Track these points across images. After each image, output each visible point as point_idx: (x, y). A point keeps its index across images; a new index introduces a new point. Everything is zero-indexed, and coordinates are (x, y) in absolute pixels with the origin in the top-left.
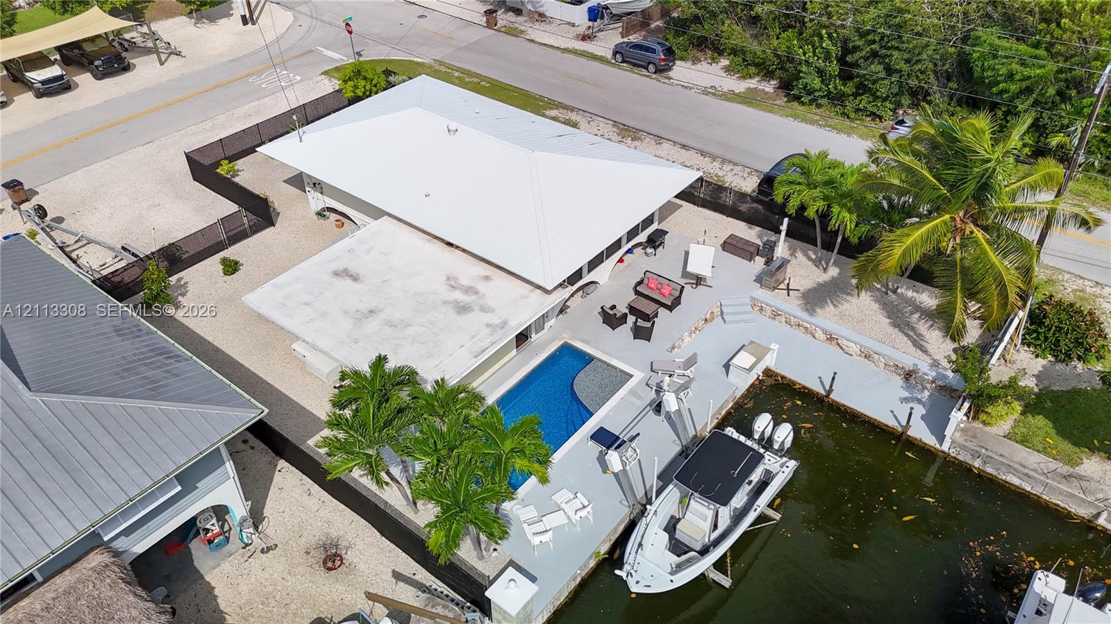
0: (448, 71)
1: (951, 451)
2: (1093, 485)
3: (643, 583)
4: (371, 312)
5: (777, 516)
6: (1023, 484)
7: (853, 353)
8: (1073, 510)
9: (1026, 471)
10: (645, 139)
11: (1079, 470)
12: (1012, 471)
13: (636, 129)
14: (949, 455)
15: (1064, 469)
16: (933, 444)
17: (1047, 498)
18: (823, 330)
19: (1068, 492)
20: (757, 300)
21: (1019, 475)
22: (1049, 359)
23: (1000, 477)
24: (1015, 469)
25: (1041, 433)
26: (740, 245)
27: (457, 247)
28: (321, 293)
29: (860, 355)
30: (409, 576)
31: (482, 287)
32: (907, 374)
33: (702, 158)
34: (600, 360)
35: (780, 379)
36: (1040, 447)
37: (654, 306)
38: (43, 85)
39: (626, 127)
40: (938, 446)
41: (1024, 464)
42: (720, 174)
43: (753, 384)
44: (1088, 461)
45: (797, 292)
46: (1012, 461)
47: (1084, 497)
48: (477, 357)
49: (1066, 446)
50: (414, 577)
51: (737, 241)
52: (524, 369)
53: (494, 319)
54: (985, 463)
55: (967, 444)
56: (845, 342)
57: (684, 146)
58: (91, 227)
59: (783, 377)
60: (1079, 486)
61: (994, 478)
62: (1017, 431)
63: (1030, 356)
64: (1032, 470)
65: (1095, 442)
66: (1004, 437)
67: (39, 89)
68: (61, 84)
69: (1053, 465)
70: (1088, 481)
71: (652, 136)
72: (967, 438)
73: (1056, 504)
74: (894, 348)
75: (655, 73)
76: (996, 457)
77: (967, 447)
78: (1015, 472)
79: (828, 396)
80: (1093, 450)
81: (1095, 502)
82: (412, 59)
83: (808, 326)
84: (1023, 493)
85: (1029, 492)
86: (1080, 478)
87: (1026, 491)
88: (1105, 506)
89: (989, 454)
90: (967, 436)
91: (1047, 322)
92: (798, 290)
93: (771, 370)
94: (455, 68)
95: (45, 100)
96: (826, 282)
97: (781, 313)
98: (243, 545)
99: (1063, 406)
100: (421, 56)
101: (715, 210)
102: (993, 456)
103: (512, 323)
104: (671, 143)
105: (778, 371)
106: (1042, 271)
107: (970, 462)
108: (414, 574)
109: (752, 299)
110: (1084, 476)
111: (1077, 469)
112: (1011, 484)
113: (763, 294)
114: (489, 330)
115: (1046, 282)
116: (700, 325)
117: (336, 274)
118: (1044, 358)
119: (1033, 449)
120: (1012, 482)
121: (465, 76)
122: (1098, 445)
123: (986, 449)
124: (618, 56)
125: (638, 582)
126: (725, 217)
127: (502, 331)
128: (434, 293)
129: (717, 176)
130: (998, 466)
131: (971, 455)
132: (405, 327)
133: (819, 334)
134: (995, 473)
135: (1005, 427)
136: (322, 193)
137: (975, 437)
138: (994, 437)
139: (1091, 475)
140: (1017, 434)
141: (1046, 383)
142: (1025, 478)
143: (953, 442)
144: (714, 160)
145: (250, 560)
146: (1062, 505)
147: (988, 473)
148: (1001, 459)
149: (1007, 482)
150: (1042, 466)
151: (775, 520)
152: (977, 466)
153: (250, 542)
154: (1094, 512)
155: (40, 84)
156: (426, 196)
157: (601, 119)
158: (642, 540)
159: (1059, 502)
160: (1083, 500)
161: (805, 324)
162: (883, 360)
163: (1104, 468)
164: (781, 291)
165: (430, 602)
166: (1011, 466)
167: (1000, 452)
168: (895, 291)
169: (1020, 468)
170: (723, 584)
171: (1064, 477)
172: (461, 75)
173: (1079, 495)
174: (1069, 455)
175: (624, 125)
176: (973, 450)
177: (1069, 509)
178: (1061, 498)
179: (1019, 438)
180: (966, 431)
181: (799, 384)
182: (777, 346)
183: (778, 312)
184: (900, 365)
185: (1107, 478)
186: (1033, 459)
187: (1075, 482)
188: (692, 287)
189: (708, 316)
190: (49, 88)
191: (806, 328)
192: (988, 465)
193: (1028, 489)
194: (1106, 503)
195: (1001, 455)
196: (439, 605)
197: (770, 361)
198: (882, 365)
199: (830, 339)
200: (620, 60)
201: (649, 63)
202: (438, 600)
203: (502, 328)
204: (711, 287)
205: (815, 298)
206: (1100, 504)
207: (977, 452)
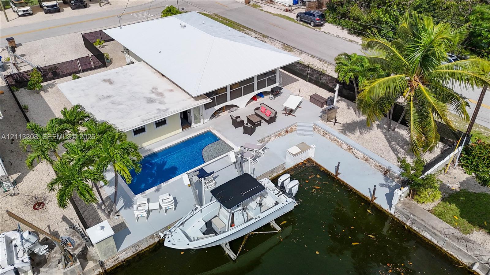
0: (218, 18)
1: (396, 214)
2: (475, 246)
3: (172, 242)
4: (109, 97)
5: (279, 229)
6: (433, 239)
7: (359, 158)
8: (460, 260)
9: (434, 231)
10: (295, 51)
11: (469, 236)
12: (427, 230)
13: (293, 47)
14: (394, 216)
15: (458, 233)
16: (386, 209)
17: (446, 250)
18: (346, 143)
19: (457, 247)
20: (317, 125)
21: (430, 233)
22: (472, 175)
23: (420, 233)
24: (428, 229)
25: (452, 213)
26: (317, 99)
27: (166, 77)
28: (92, 87)
29: (363, 159)
30: (70, 219)
31: (166, 94)
32: (385, 172)
33: (319, 62)
34: (222, 140)
35: (314, 164)
36: (448, 220)
37: (259, 119)
38: (47, 8)
39: (288, 46)
40: (389, 211)
41: (434, 227)
42: (325, 69)
43: (298, 164)
44: (477, 232)
45: (340, 124)
46: (428, 224)
47: (466, 251)
48: (143, 121)
49: (464, 222)
50: (71, 221)
51: (317, 97)
52: (182, 138)
53: (163, 107)
54: (412, 223)
55: (403, 211)
56: (356, 151)
57: (313, 56)
58: (33, 59)
59: (316, 164)
60: (465, 245)
61: (417, 233)
62: (437, 209)
63: (461, 172)
64: (438, 231)
65: (485, 223)
66: (428, 211)
67: (46, 9)
68: (55, 8)
69: (453, 230)
70: (472, 243)
71: (299, 51)
72: (404, 207)
73: (450, 254)
74: (381, 157)
75: (314, 26)
76: (418, 220)
77: (403, 212)
78: (428, 230)
79: (336, 176)
80: (481, 227)
81: (473, 256)
82: (204, 13)
83: (339, 141)
84: (433, 245)
85: (436, 244)
86: (468, 241)
87: (434, 244)
88: (479, 259)
89: (415, 218)
90: (405, 206)
91: (473, 153)
92: (341, 123)
93: (311, 159)
94: (221, 17)
95: (48, 15)
96: (357, 121)
97: (327, 133)
98: (4, 191)
99: (472, 201)
100: (208, 12)
101: (314, 84)
102: (416, 219)
103: (170, 110)
104: (306, 54)
105: (315, 160)
106: (486, 132)
107: (405, 222)
108: (72, 219)
109: (315, 124)
110: (471, 240)
111: (467, 235)
112: (426, 238)
113: (321, 123)
114: (158, 111)
115: (486, 137)
116: (282, 133)
117: (104, 81)
118: (469, 174)
119: (444, 220)
120: (427, 237)
121: (224, 20)
122: (486, 225)
123: (414, 215)
124: (298, 18)
125: (169, 241)
126: (318, 87)
127: (163, 113)
128: (142, 93)
129: (323, 70)
130: (419, 226)
131: (405, 218)
132: (119, 105)
133: (344, 146)
134: (418, 231)
135: (430, 206)
136: (129, 54)
137: (409, 208)
138: (422, 210)
139: (476, 240)
140: (437, 211)
141: (466, 187)
142: (433, 235)
143: (396, 209)
144: (325, 63)
145: (4, 198)
146: (454, 255)
147: (414, 230)
148: (421, 222)
149: (424, 237)
150: (445, 230)
151: (278, 231)
152: (408, 225)
153: (8, 190)
154: (472, 262)
155: (46, 7)
156: (159, 52)
157: (278, 42)
158: (185, 222)
159: (452, 253)
160: (465, 254)
161: (338, 139)
162: (374, 162)
163: (485, 238)
164: (331, 122)
165: (72, 234)
166: (426, 227)
167: (422, 218)
168: (393, 130)
169: (431, 229)
170: (231, 257)
171: (458, 238)
172: (222, 20)
173: (463, 250)
174: (465, 227)
175: (288, 45)
176: (406, 215)
177: (458, 258)
178: (454, 251)
179: (437, 213)
180: (405, 204)
181: (324, 168)
182: (315, 146)
183: (326, 132)
184: (382, 166)
185: (485, 244)
186: (441, 225)
187: (464, 243)
188: (285, 115)
189: (289, 130)
190: (50, 9)
191: (338, 142)
192: (414, 225)
193: (436, 243)
194: (480, 258)
195: (422, 220)
196: (76, 236)
197: (311, 154)
198: (373, 166)
199: (349, 149)
200: (299, 20)
201: (312, 21)
202: (77, 233)
203: (164, 111)
204: (295, 116)
205: (349, 128)
206: (475, 257)
207: (408, 216)
